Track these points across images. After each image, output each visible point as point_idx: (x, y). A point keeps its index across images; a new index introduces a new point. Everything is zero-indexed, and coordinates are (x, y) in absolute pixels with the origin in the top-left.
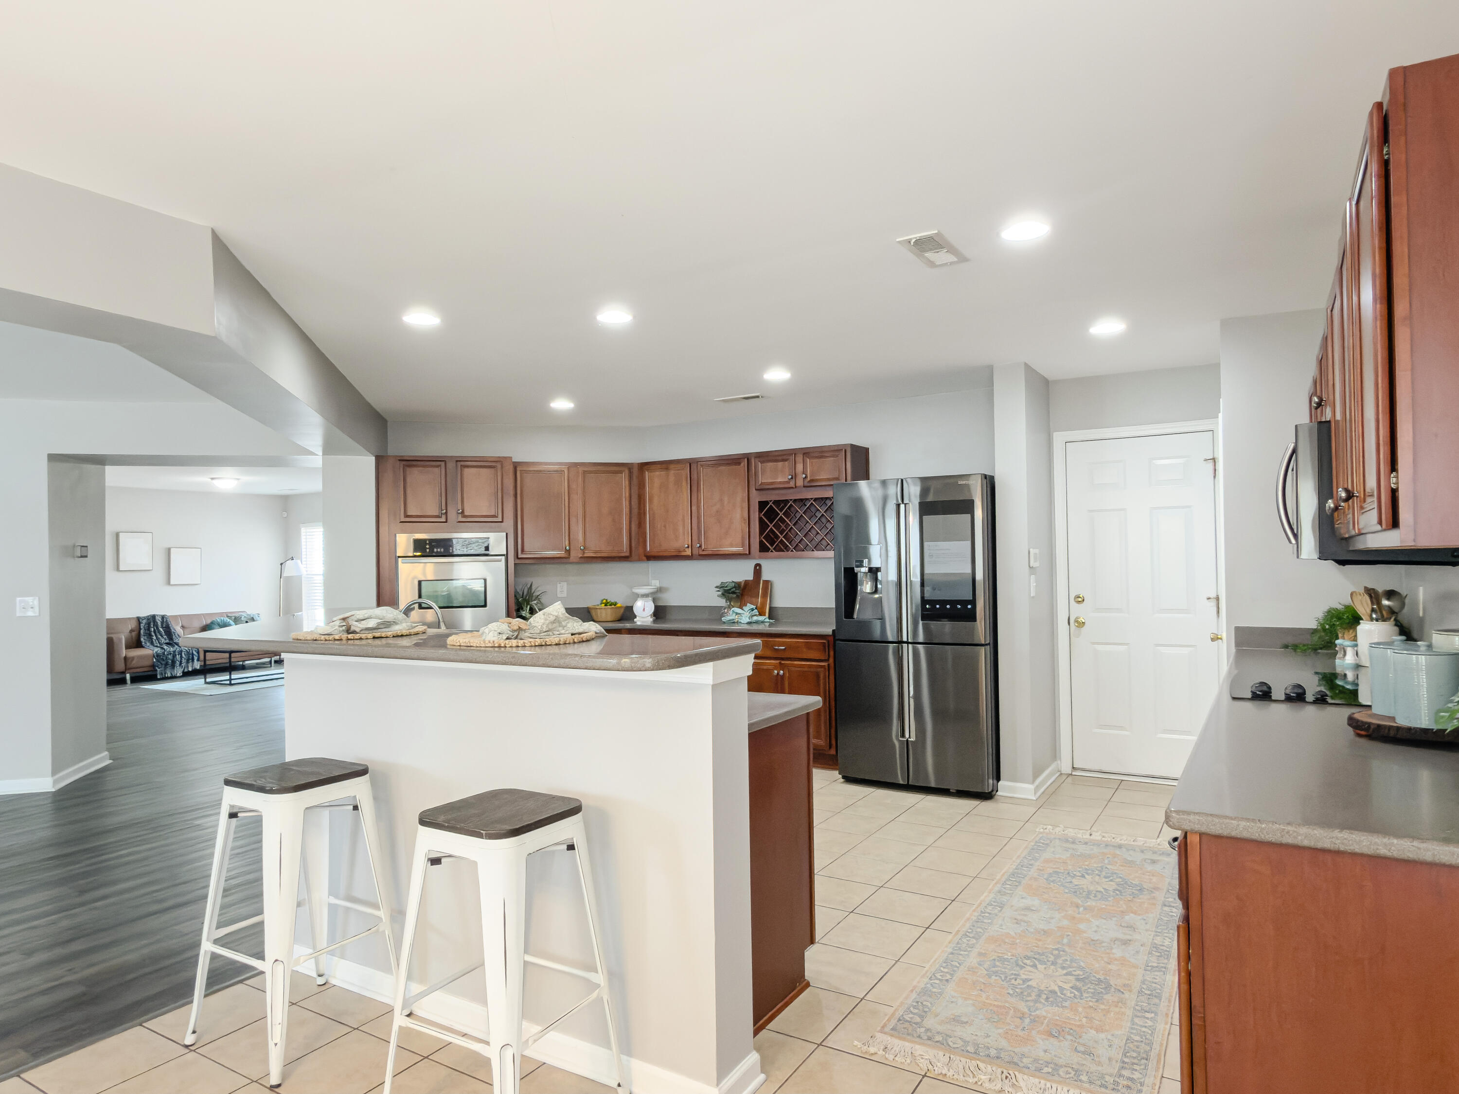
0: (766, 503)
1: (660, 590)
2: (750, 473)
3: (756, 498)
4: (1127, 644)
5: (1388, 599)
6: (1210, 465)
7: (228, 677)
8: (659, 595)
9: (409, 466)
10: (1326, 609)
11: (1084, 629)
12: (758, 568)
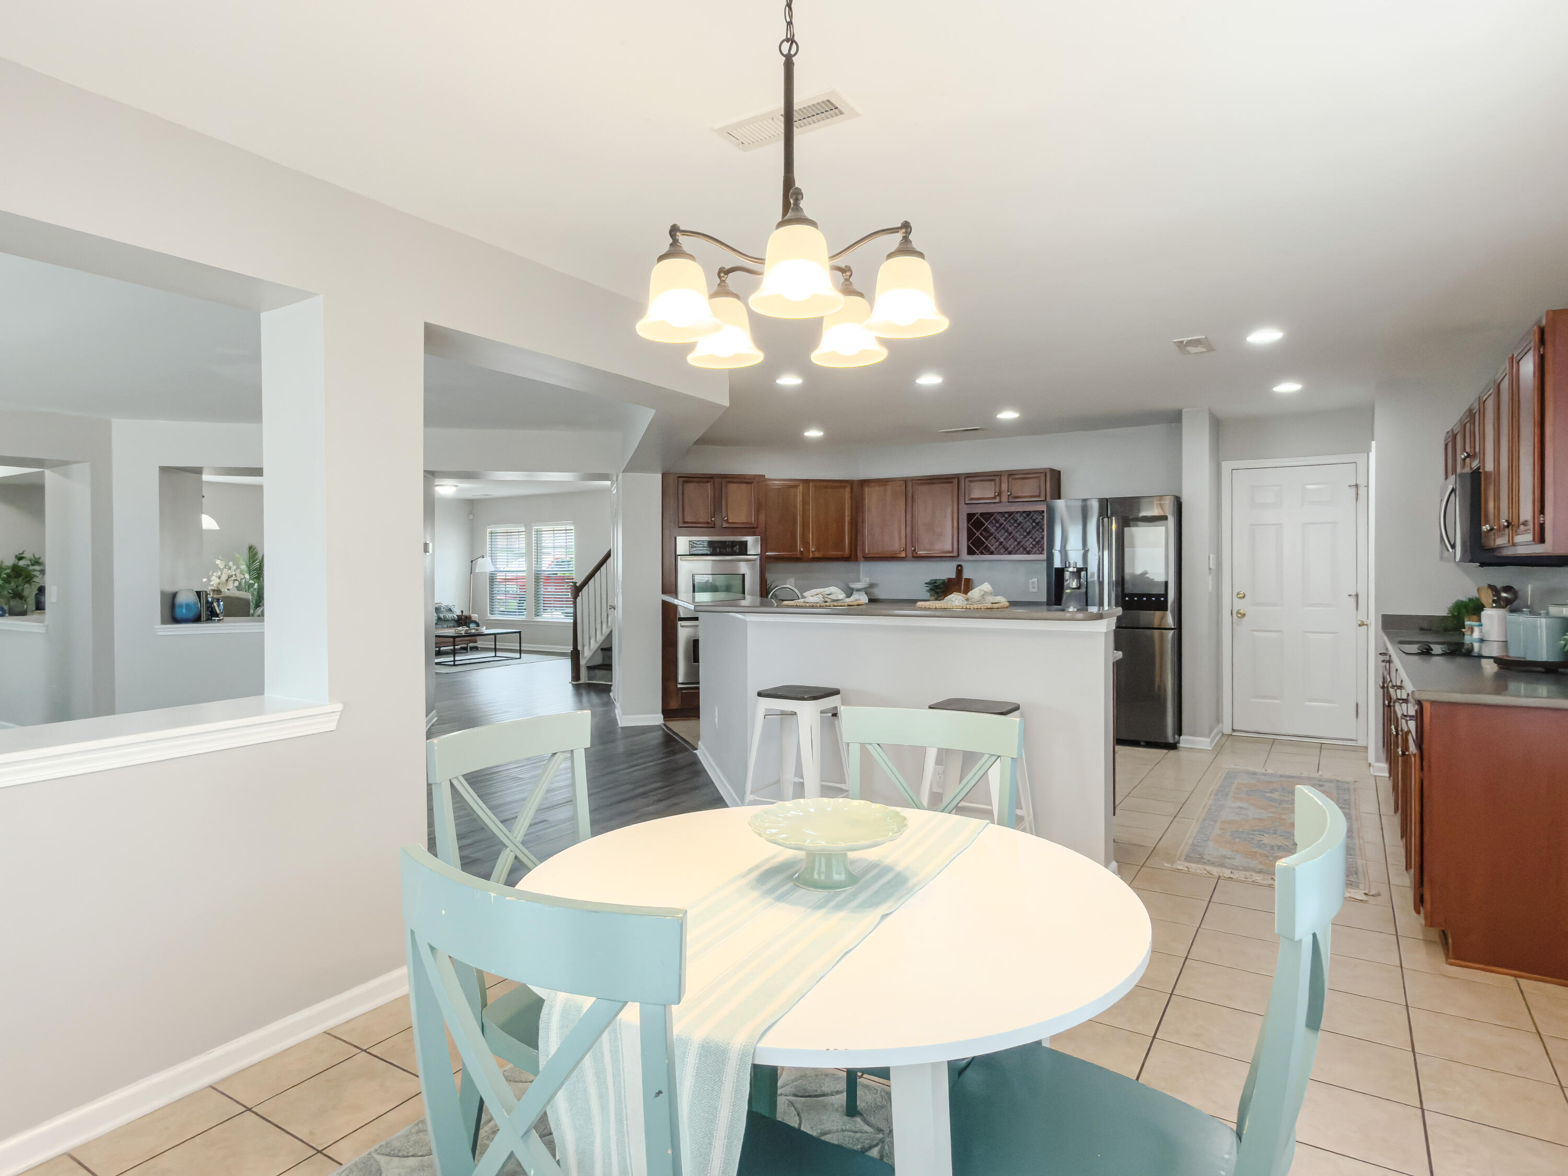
0: (974, 514)
1: (872, 586)
2: (960, 490)
3: (965, 510)
4: (1280, 631)
5: (1505, 592)
6: (1353, 490)
7: (452, 659)
8: (872, 590)
9: (687, 482)
10: (1454, 600)
11: (1245, 619)
12: (959, 568)
